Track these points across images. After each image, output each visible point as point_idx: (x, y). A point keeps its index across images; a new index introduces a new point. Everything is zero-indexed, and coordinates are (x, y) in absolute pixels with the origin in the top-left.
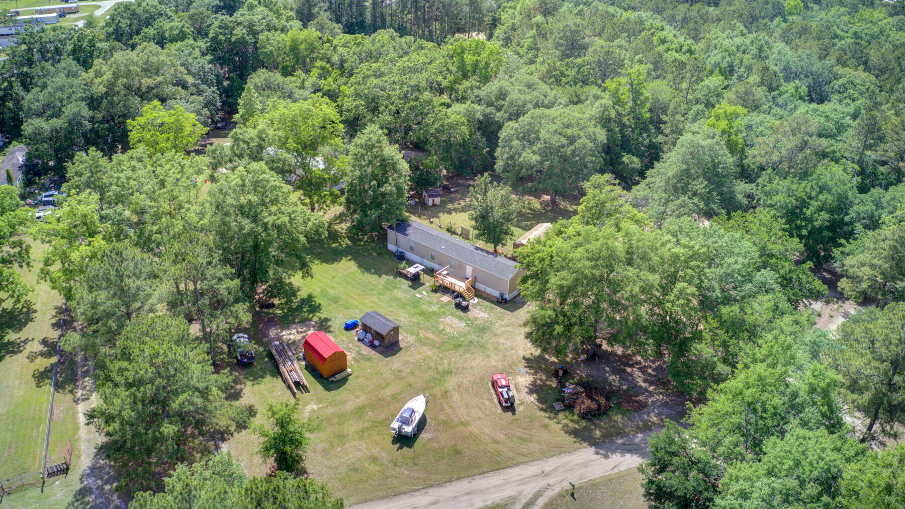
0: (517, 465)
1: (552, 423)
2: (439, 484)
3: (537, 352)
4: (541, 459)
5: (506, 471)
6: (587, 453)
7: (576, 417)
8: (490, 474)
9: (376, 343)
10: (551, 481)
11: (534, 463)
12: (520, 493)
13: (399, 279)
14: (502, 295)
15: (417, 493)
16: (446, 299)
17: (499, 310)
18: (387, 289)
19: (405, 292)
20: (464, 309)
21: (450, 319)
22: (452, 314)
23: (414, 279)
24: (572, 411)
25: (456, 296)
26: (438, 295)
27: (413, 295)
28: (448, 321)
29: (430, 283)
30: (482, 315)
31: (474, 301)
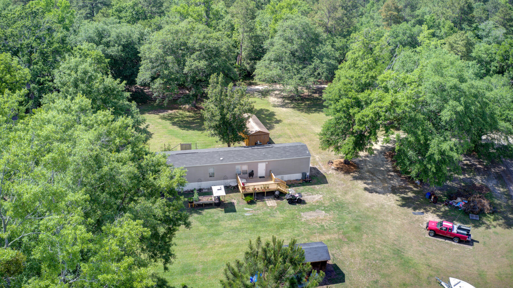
14: (303, 174)
16: (271, 203)
17: (317, 187)
18: (211, 226)
19: (231, 219)
20: (300, 201)
21: (307, 216)
22: (300, 211)
23: (219, 204)
24: (485, 215)
25: (279, 195)
26: (259, 204)
27: (244, 217)
28: (309, 218)
29: (236, 199)
30: (317, 197)
31: (291, 191)
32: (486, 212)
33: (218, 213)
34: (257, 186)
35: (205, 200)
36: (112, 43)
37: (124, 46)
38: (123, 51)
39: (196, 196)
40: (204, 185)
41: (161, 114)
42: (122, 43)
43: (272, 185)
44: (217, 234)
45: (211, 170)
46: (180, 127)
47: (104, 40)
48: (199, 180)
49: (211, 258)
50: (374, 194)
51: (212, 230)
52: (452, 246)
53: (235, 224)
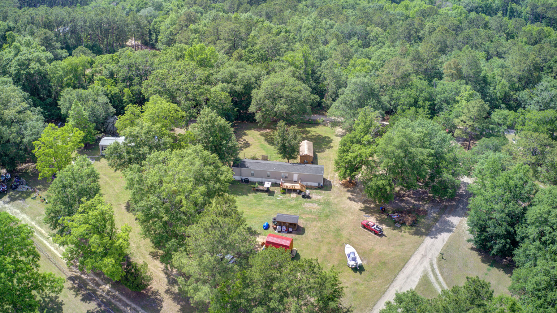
0: (411, 256)
1: (403, 233)
2: (393, 280)
3: (363, 206)
4: (416, 250)
5: (410, 261)
6: (428, 240)
7: (409, 227)
8: (406, 266)
9: (290, 230)
10: (430, 257)
11: (416, 253)
12: (425, 267)
13: (259, 193)
14: (319, 184)
15: (390, 289)
16: (294, 195)
17: (323, 192)
18: (259, 201)
19: (270, 199)
20: (308, 197)
21: (307, 205)
22: (305, 202)
23: (267, 191)
24: (405, 225)
25: (299, 192)
26: (288, 195)
27: (276, 199)
28: (307, 206)
29: (277, 190)
30: (319, 197)
31: (308, 192)
32: (407, 224)
33: (265, 195)
34: (289, 185)
35: (260, 187)
36: (238, 83)
37: (244, 85)
38: (244, 88)
39: (257, 184)
40: (263, 180)
41: (262, 132)
42: (244, 83)
43: (297, 186)
44: (259, 205)
45: (269, 173)
46: (269, 143)
47: (234, 80)
48: (262, 177)
49: (251, 214)
50: (352, 202)
51: (258, 203)
52: (370, 235)
53: (270, 202)
